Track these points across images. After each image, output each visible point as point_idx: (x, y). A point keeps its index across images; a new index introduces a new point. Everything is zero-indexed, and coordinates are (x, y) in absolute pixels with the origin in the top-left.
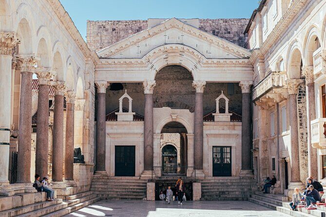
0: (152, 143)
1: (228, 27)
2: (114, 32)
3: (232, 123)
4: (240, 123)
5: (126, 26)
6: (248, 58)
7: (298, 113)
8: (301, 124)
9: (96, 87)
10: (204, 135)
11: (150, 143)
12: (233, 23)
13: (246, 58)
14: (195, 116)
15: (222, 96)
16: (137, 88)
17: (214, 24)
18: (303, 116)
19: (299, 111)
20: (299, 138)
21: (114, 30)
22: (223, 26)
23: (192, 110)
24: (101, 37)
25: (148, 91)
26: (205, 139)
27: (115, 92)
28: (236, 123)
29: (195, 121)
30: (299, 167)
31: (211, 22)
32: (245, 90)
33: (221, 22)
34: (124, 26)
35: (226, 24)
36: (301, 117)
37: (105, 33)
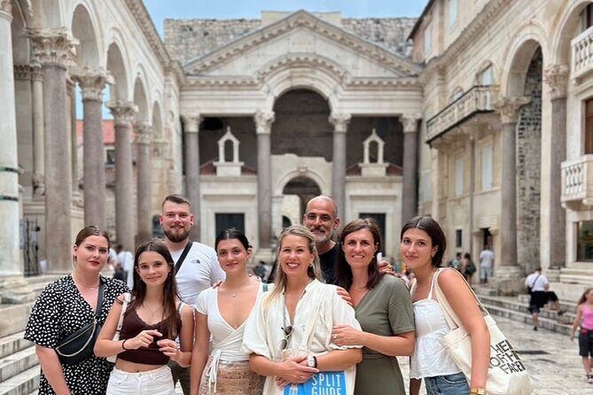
0: (270, 209)
1: (381, 30)
2: (207, 37)
3: (388, 178)
4: (400, 178)
5: (224, 27)
6: (416, 76)
7: (517, 155)
8: (522, 173)
9: (183, 122)
10: (347, 197)
11: (267, 209)
12: (388, 24)
13: (412, 76)
14: (334, 167)
15: (374, 137)
16: (244, 125)
17: (359, 26)
18: (525, 159)
19: (521, 152)
20: (518, 195)
21: (206, 34)
22: (373, 29)
23: (329, 158)
24: (187, 44)
25: (262, 129)
26: (348, 203)
27: (211, 132)
28: (394, 177)
29: (333, 175)
30: (515, 242)
31: (354, 22)
32: (409, 128)
33: (371, 22)
34: (222, 28)
35: (379, 26)
36: (522, 161)
37: (192, 39)
